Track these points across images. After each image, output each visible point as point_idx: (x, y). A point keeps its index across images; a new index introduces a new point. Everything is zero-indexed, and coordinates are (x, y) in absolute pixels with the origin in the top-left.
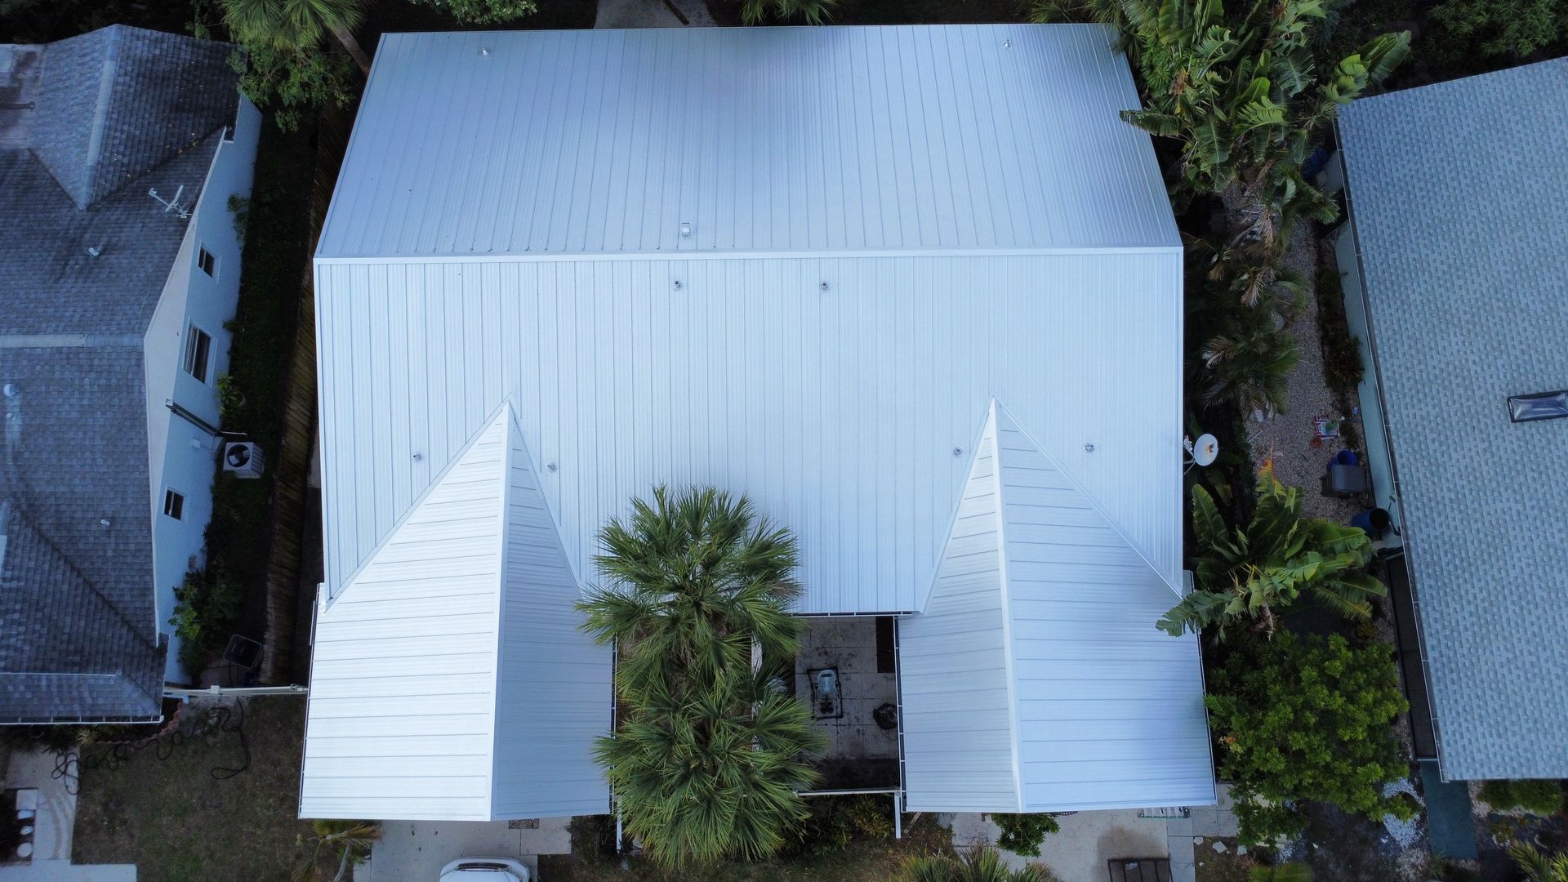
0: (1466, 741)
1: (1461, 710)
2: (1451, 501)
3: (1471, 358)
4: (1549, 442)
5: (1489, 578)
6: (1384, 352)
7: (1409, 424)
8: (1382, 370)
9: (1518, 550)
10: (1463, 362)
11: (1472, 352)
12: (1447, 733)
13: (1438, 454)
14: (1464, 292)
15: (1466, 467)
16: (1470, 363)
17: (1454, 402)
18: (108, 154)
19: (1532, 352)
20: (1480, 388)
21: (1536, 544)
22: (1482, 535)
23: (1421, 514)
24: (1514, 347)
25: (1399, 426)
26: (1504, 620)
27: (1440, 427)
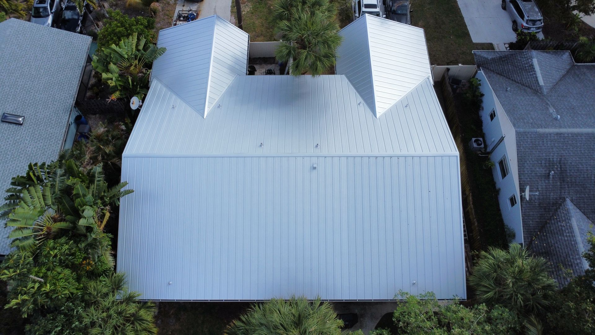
0: (82, 43)
1: (80, 50)
2: (56, 101)
3: (27, 142)
4: (16, 109)
5: (55, 78)
6: (56, 153)
7: (58, 128)
8: (60, 147)
9: (42, 83)
10: (31, 141)
11: (26, 144)
12: (86, 46)
13: (53, 116)
14: (18, 164)
15: (46, 110)
16: (28, 140)
17: (40, 130)
18: (568, 225)
19: (6, 138)
20: (29, 132)
21: (36, 83)
22: (51, 90)
23: (67, 101)
24: (11, 141)
25: (62, 128)
26: (56, 67)
27: (49, 124)
